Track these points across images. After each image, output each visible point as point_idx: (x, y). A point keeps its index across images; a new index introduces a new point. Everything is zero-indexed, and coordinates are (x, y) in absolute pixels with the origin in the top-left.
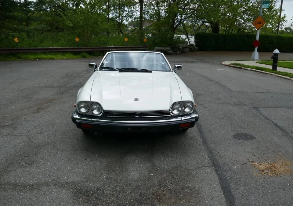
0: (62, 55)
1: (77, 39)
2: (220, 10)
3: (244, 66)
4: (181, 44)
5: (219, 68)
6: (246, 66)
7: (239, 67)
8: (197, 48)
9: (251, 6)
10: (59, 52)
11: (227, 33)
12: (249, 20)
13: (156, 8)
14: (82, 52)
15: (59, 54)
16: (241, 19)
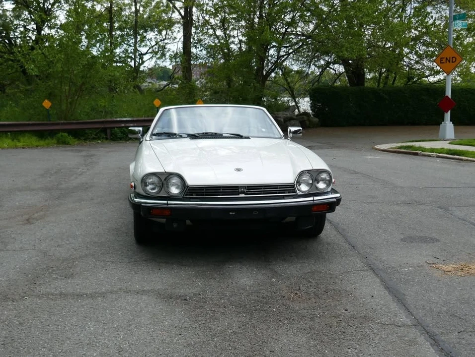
0: (13, 140)
1: (47, 104)
2: (363, 35)
3: (424, 150)
4: (281, 113)
5: (371, 155)
6: (428, 149)
7: (413, 153)
8: (316, 120)
9: (432, 25)
10: (6, 132)
11: (381, 85)
12: (429, 56)
13: (219, 33)
14: (59, 131)
15: (7, 137)
16: (411, 53)
